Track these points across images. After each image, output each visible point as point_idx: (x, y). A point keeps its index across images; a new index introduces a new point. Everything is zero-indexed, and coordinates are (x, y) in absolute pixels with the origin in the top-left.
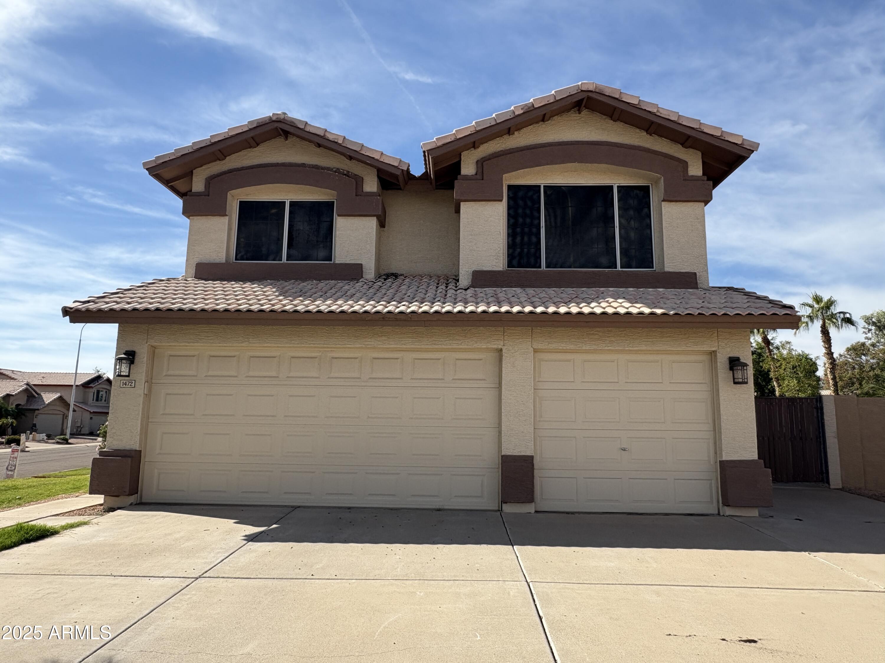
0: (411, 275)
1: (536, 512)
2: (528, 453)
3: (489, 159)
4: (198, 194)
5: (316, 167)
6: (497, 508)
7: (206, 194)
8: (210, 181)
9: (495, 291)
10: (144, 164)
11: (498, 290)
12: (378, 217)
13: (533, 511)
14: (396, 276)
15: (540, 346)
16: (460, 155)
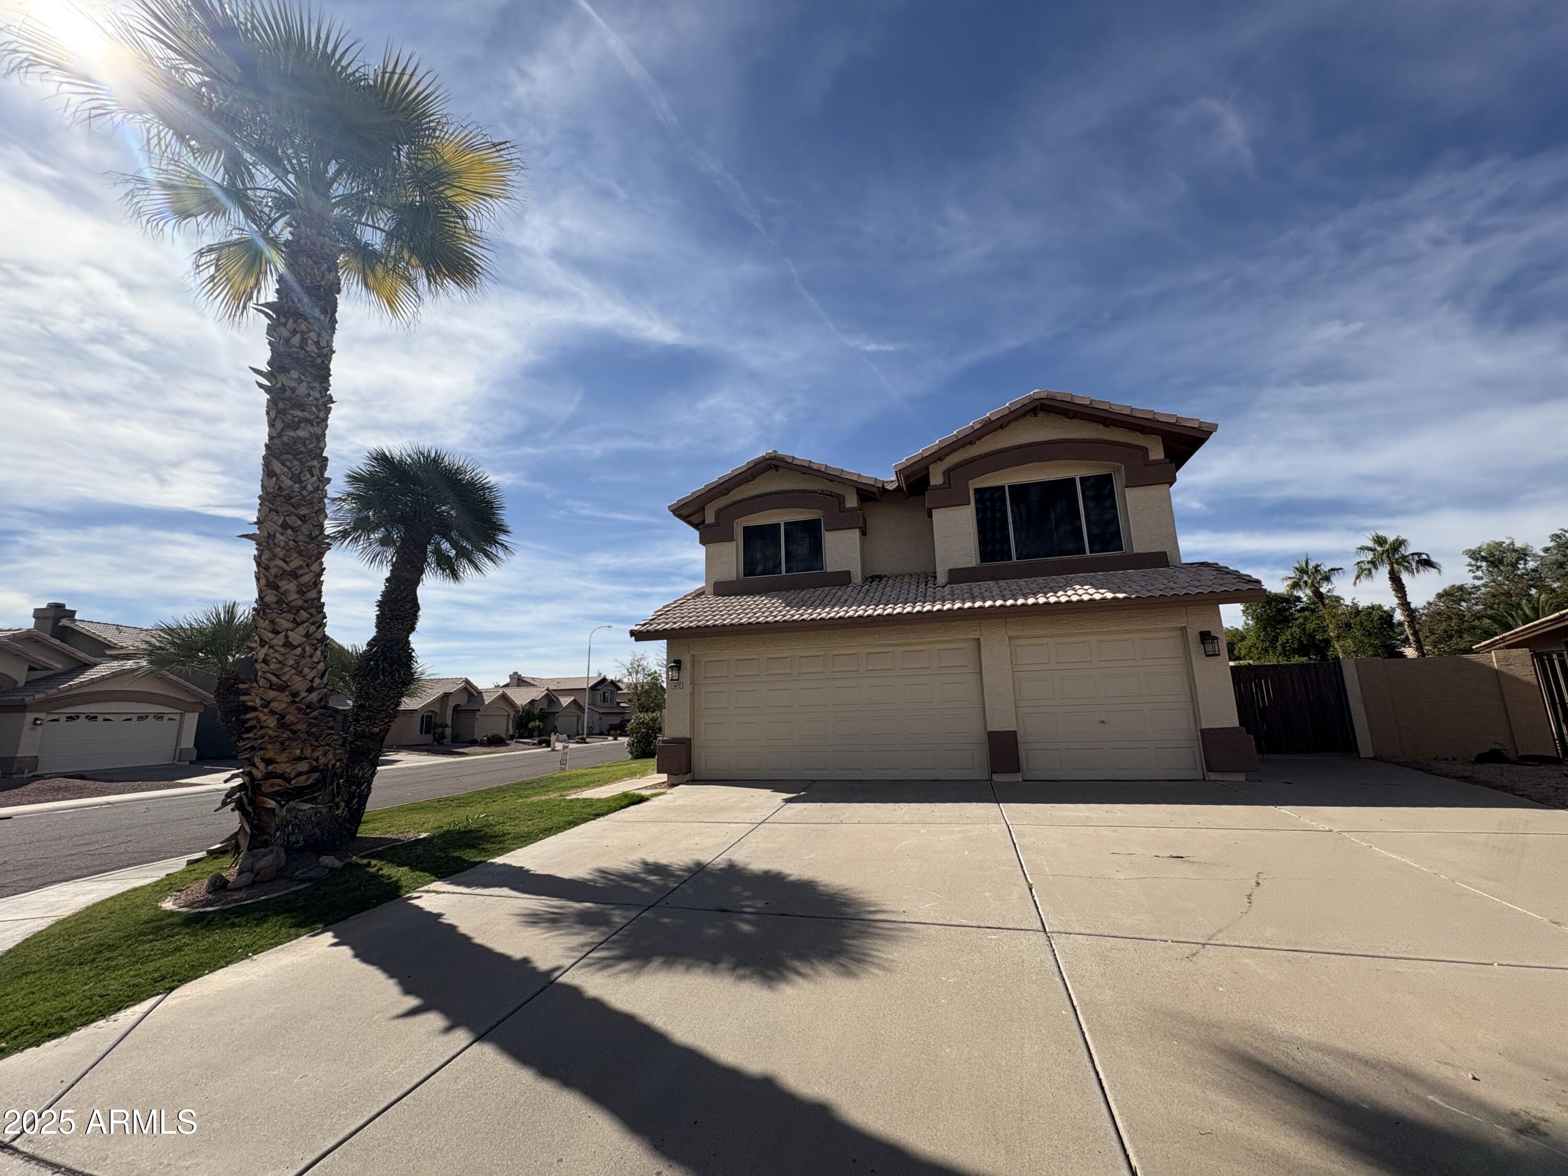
0: (893, 576)
1: (1024, 780)
2: (1012, 729)
3: (955, 469)
4: (710, 526)
5: (804, 491)
6: (987, 778)
7: (717, 524)
8: (718, 513)
9: (970, 586)
10: (669, 507)
11: (973, 585)
12: (860, 528)
13: (1020, 780)
14: (880, 578)
15: (1014, 634)
16: (928, 468)
